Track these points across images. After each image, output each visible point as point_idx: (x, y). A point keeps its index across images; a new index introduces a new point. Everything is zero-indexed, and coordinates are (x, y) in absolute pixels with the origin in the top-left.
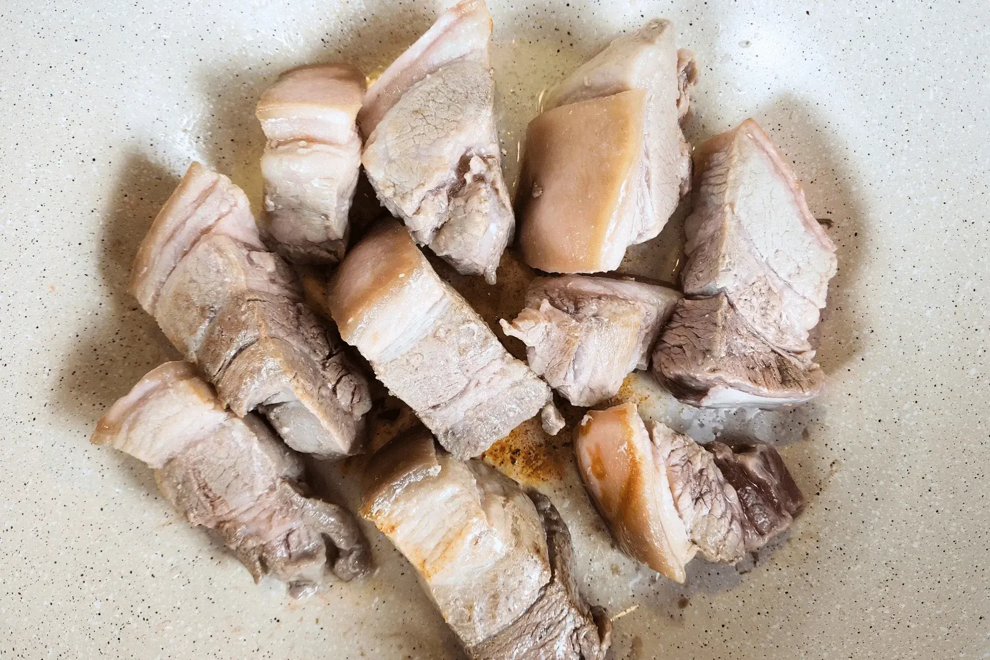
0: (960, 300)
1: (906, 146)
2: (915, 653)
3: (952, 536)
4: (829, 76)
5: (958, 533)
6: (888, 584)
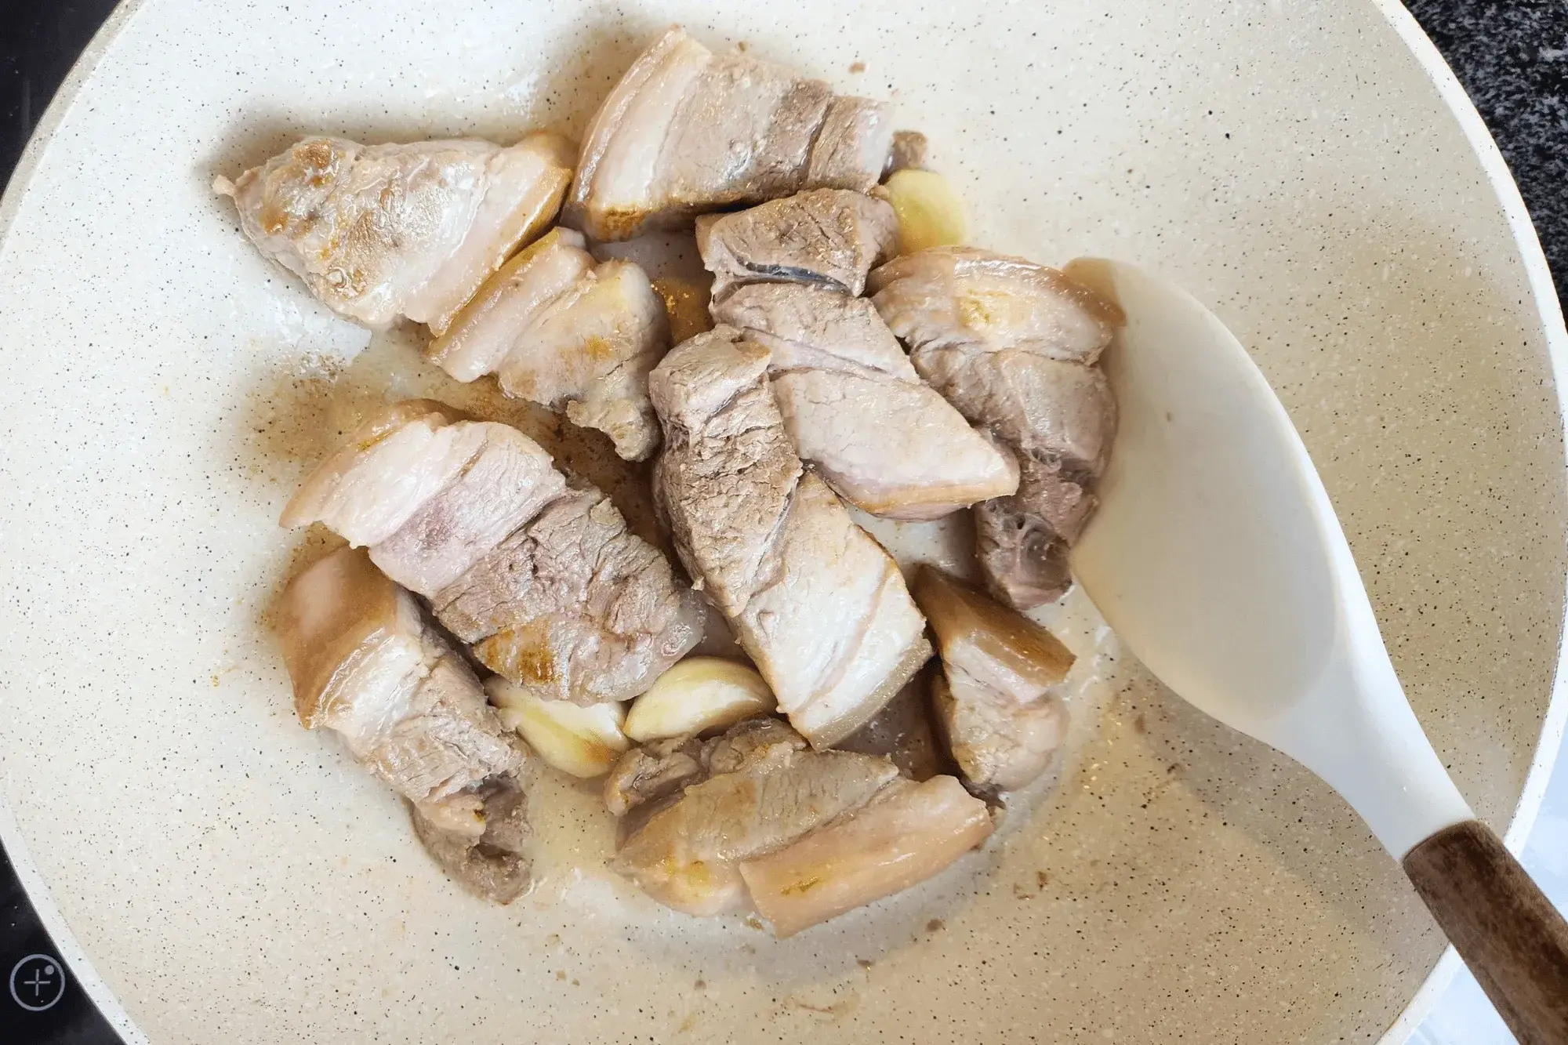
0: (1385, 565)
1: (1342, 340)
2: (1240, 1031)
3: (1319, 885)
4: (1247, 227)
5: (1328, 882)
6: (1220, 937)
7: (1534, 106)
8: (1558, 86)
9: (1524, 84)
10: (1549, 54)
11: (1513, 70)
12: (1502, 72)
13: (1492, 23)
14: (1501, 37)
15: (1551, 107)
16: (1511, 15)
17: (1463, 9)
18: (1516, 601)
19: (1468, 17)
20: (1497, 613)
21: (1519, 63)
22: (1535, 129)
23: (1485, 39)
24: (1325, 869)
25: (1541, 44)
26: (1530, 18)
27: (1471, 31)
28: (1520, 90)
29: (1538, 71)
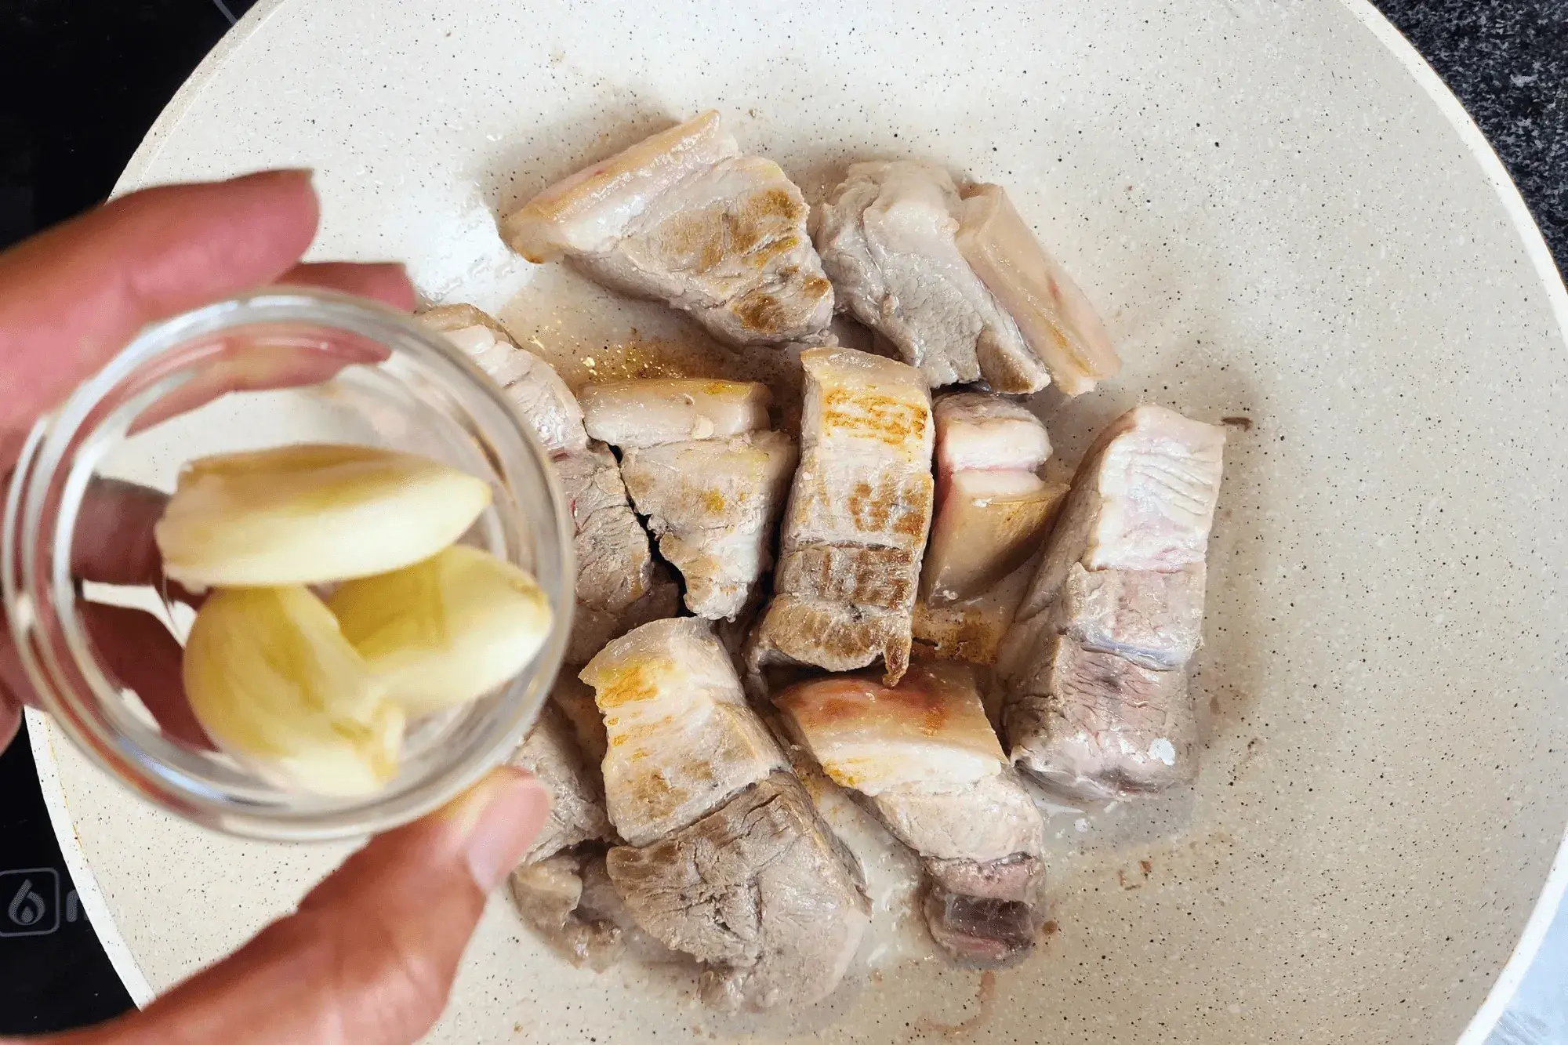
0: (1423, 524)
1: (1350, 320)
3: (1411, 836)
4: (1246, 227)
5: (1419, 832)
6: (1324, 899)
7: (1510, 128)
8: (1530, 109)
9: (1498, 108)
10: (1520, 81)
11: (1488, 96)
12: (1479, 98)
13: (1466, 54)
14: (1475, 67)
15: (1525, 128)
16: (1482, 46)
17: (1438, 43)
18: (1554, 541)
19: (1443, 49)
20: (1538, 554)
21: (1492, 90)
22: (1513, 149)
23: (1461, 69)
24: (1414, 820)
25: (1511, 72)
26: (1500, 49)
27: (1447, 62)
28: (1496, 114)
29: (1511, 97)
